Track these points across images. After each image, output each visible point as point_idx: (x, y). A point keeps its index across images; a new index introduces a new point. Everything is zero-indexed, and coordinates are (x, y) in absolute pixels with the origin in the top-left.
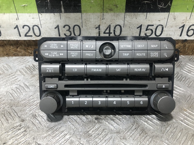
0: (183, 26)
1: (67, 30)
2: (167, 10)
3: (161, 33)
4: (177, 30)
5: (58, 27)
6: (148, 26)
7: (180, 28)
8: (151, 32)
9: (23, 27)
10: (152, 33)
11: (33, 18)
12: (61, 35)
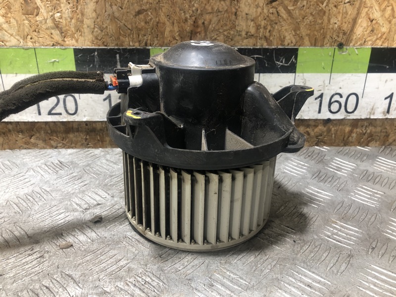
0: (321, 96)
2: (291, 69)
4: (312, 103)
5: (109, 98)
7: (317, 99)
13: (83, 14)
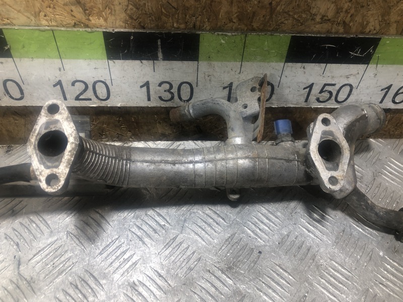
0: (389, 88)
1: (165, 91)
2: (365, 60)
3: (346, 97)
4: (377, 94)
5: (147, 85)
6: (325, 85)
7: (382, 90)
8: (329, 96)
9: (73, 84)
10: (330, 98)
11: (96, 68)
12: (152, 98)
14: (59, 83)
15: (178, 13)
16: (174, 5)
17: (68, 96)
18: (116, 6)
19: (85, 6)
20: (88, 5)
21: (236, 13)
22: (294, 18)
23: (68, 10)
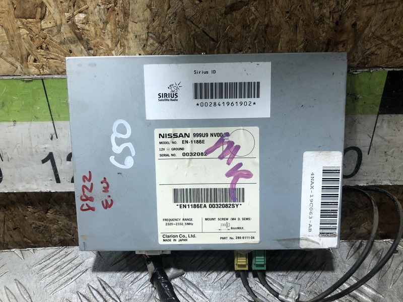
13: (126, 14)
14: (50, 157)
15: (218, 47)
16: (213, 34)
17: (61, 177)
18: (130, 41)
19: (87, 43)
20: (92, 42)
21: (302, 42)
22: (390, 45)
23: (65, 51)
